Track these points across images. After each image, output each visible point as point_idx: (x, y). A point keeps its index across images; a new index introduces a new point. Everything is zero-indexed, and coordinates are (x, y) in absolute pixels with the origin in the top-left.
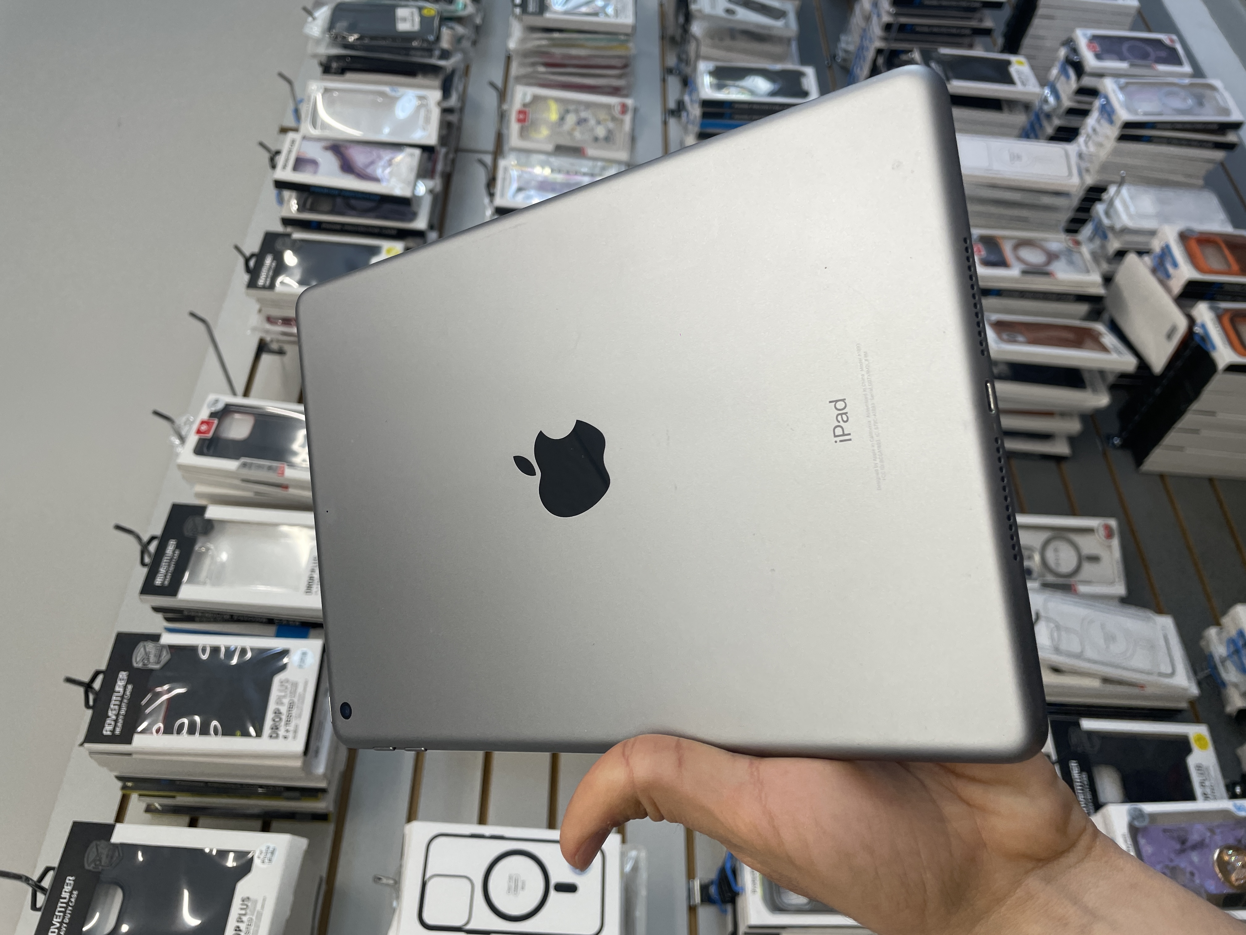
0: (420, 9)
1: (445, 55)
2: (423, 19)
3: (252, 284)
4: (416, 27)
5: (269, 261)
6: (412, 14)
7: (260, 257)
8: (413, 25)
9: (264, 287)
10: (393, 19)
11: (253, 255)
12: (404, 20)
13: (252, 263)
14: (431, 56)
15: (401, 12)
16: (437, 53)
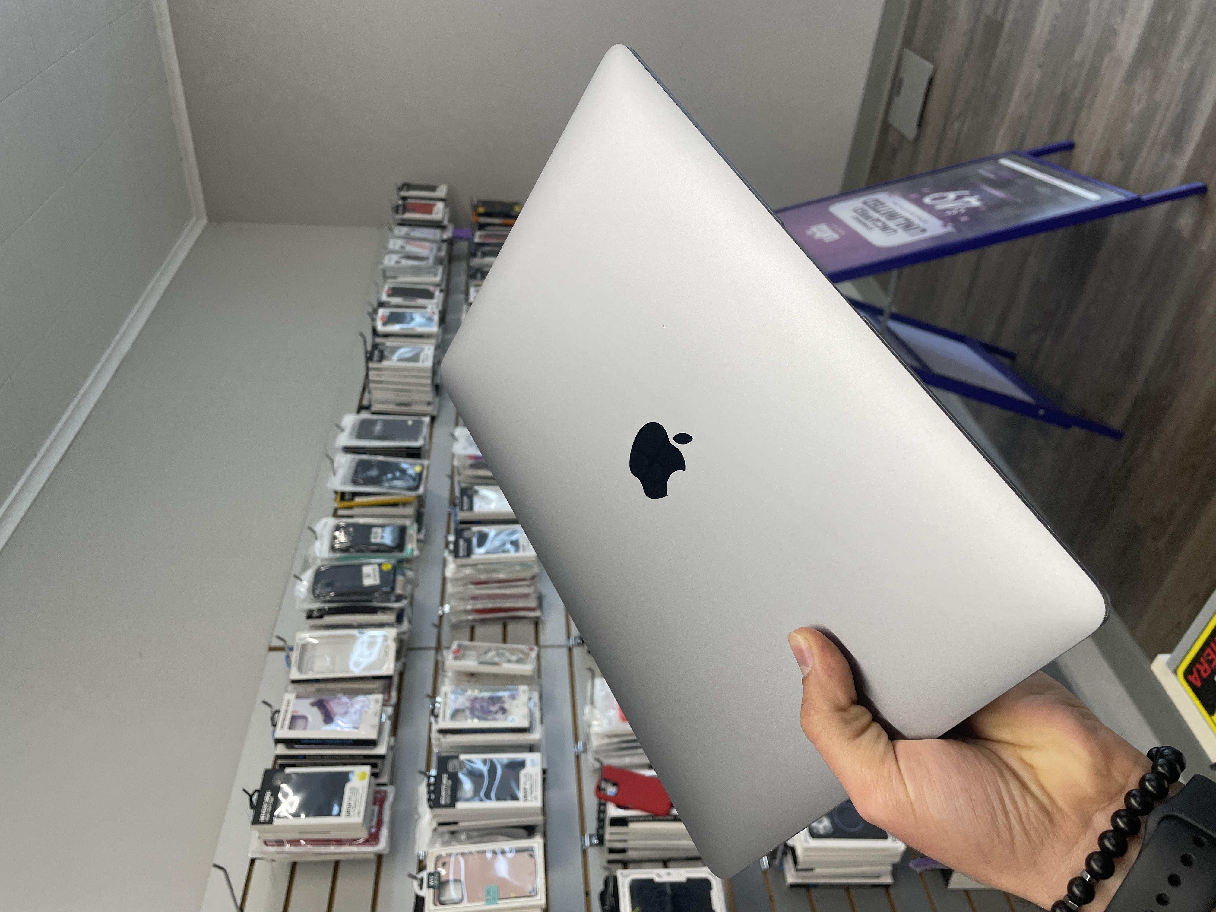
0: (380, 565)
1: (399, 598)
2: (382, 572)
3: (256, 821)
4: (377, 582)
5: (268, 797)
6: (374, 569)
7: (261, 793)
8: (375, 580)
9: (265, 823)
10: (359, 576)
11: (255, 791)
12: (368, 576)
13: (255, 798)
14: (388, 601)
15: (366, 570)
16: (393, 598)
